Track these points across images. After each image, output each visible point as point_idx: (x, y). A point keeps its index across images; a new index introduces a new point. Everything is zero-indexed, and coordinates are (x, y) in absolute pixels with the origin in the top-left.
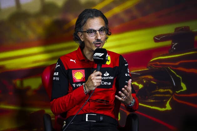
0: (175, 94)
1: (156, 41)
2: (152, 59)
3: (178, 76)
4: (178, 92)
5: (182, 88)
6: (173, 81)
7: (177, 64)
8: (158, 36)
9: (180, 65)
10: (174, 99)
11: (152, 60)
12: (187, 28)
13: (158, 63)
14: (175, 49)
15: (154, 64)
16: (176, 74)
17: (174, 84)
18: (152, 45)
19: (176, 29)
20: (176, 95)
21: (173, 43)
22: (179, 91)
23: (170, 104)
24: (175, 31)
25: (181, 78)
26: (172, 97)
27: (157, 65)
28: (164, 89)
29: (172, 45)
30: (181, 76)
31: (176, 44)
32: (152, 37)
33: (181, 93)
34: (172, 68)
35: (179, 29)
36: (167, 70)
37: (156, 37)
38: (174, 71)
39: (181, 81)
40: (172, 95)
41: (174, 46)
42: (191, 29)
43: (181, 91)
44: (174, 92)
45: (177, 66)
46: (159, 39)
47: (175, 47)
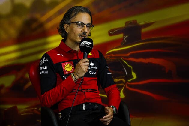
0: (127, 83)
1: (110, 35)
3: (129, 66)
4: (129, 81)
5: (133, 77)
6: (126, 71)
7: (128, 55)
8: (112, 31)
9: (132, 56)
10: (127, 87)
11: (107, 53)
12: (135, 22)
13: (113, 55)
14: (126, 41)
15: (109, 57)
16: (127, 64)
17: (127, 74)
18: (107, 38)
19: (126, 23)
20: (128, 83)
21: (124, 36)
22: (131, 80)
23: (124, 92)
24: (126, 25)
25: (131, 67)
26: (125, 85)
27: (111, 57)
28: (118, 79)
29: (124, 37)
30: (131, 66)
31: (127, 36)
32: (107, 31)
33: (133, 81)
34: (124, 59)
35: (129, 23)
36: (120, 61)
37: (110, 31)
38: (126, 62)
39: (132, 70)
40: (125, 83)
41: (125, 38)
42: (138, 22)
44: (126, 81)
45: (128, 57)
46: (113, 33)
47: (126, 39)
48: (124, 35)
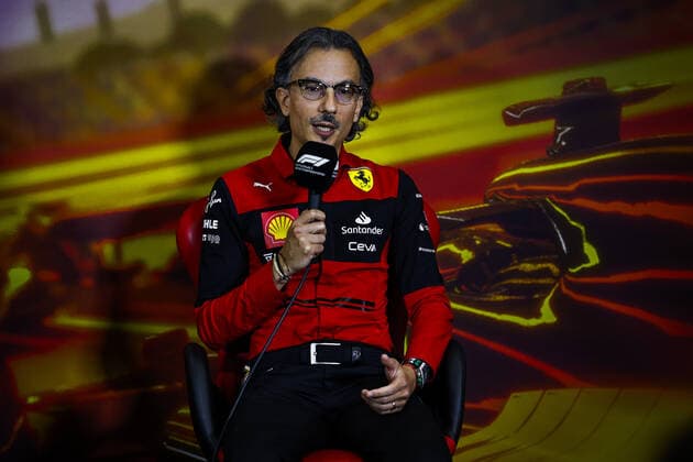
0: (567, 276)
1: (509, 121)
2: (498, 176)
3: (574, 223)
4: (574, 271)
5: (586, 260)
6: (561, 239)
7: (572, 188)
8: (515, 109)
9: (580, 192)
10: (564, 290)
11: (497, 179)
12: (598, 84)
13: (516, 187)
14: (564, 143)
15: (505, 191)
16: (568, 218)
17: (564, 248)
18: (498, 133)
19: (567, 86)
20: (570, 278)
21: (559, 128)
22: (579, 268)
23: (553, 304)
24: (564, 93)
25: (582, 228)
26: (557, 285)
27: (511, 191)
28: (534, 262)
29: (556, 133)
30: (583, 224)
31: (569, 129)
32: (495, 110)
33: (584, 272)
34: (557, 200)
35: (576, 86)
36: (541, 205)
37: (508, 109)
38: (562, 209)
39: (584, 239)
40: (557, 278)
41: (560, 135)
42: (609, 85)
43: (583, 268)
44: (564, 267)
45: (569, 195)
46: (518, 117)
47: (563, 138)
48: (557, 124)
